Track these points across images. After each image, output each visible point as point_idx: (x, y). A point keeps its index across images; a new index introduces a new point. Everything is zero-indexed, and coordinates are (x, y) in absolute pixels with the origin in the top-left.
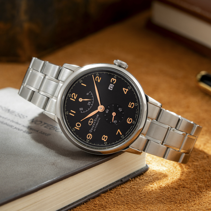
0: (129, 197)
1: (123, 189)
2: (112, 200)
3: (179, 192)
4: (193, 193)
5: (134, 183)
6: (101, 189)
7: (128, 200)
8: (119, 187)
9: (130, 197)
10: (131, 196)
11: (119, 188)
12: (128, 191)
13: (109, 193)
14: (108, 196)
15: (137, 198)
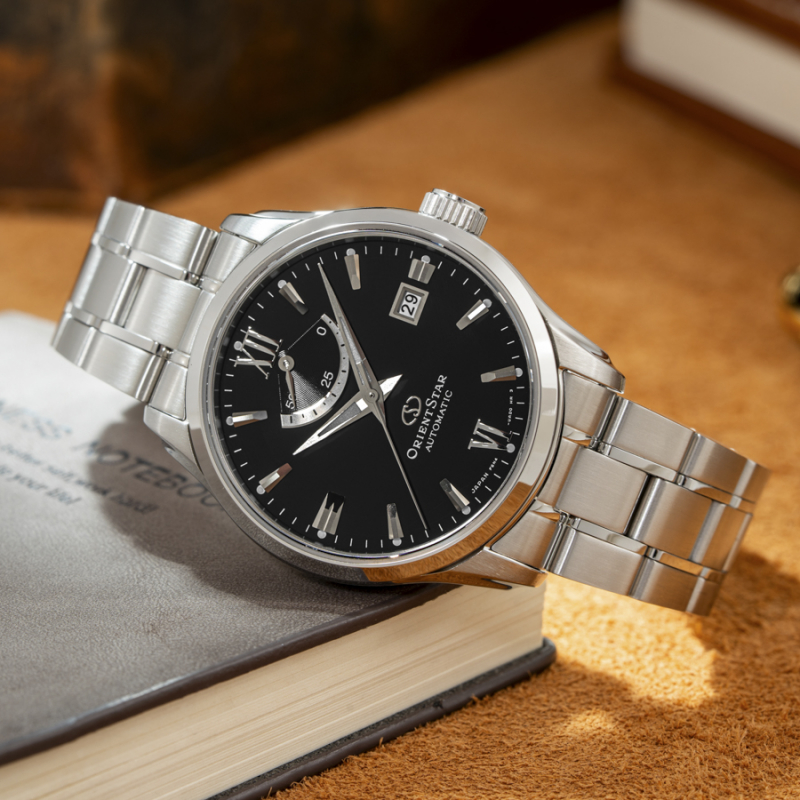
0: (460, 769)
1: (442, 736)
2: (392, 781)
3: (667, 756)
4: (727, 763)
5: (489, 715)
6: (349, 738)
7: (458, 782)
8: (423, 730)
9: (466, 772)
10: (472, 767)
11: (426, 735)
12: (459, 748)
13: (382, 753)
14: (377, 763)
15: (494, 775)
